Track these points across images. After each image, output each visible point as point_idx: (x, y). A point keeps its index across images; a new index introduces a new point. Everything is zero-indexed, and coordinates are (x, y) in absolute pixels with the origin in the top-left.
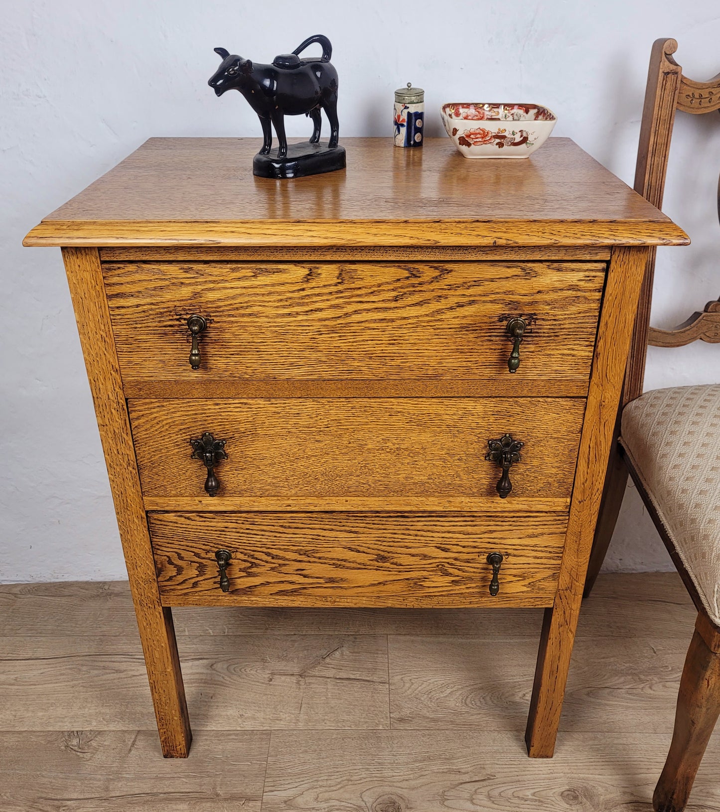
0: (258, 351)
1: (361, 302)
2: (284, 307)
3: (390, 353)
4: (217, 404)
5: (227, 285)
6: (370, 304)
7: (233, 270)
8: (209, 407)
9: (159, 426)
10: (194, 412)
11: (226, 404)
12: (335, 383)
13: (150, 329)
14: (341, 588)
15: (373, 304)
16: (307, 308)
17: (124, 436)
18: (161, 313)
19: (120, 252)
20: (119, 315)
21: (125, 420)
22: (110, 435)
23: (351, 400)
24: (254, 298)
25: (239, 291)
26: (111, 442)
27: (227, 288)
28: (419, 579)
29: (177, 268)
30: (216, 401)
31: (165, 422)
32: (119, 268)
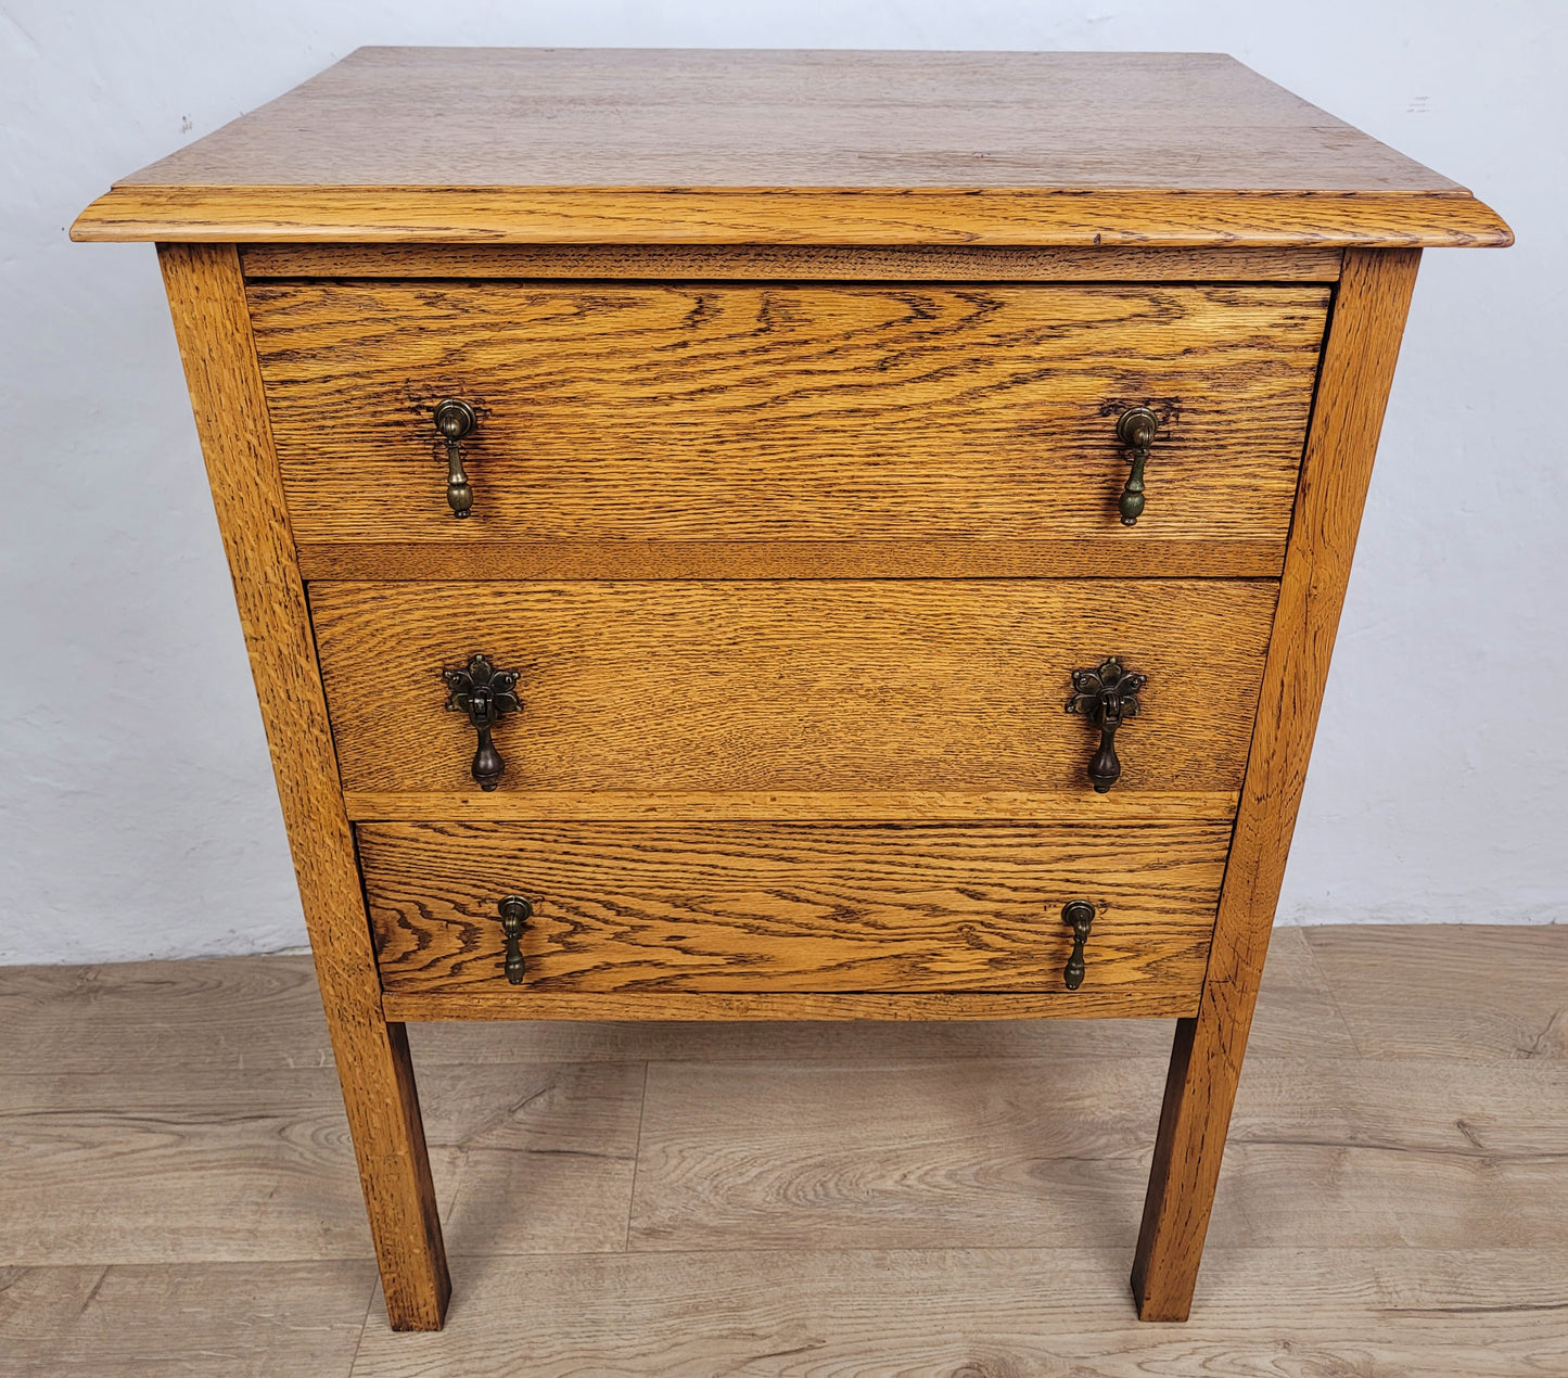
0: (587, 480)
1: (807, 372)
2: (643, 382)
3: (868, 483)
4: (500, 594)
5: (520, 333)
6: (829, 376)
7: (533, 300)
8: (483, 600)
9: (376, 640)
10: (451, 611)
11: (518, 593)
12: (750, 548)
13: (353, 429)
14: (761, 975)
15: (834, 377)
16: (692, 387)
17: (302, 661)
18: (378, 395)
19: (287, 257)
20: (285, 398)
21: (303, 628)
22: (271, 660)
23: (785, 584)
24: (579, 364)
25: (545, 347)
26: (273, 674)
27: (520, 341)
28: (922, 956)
29: (410, 296)
30: (500, 587)
31: (389, 632)
32: (284, 295)
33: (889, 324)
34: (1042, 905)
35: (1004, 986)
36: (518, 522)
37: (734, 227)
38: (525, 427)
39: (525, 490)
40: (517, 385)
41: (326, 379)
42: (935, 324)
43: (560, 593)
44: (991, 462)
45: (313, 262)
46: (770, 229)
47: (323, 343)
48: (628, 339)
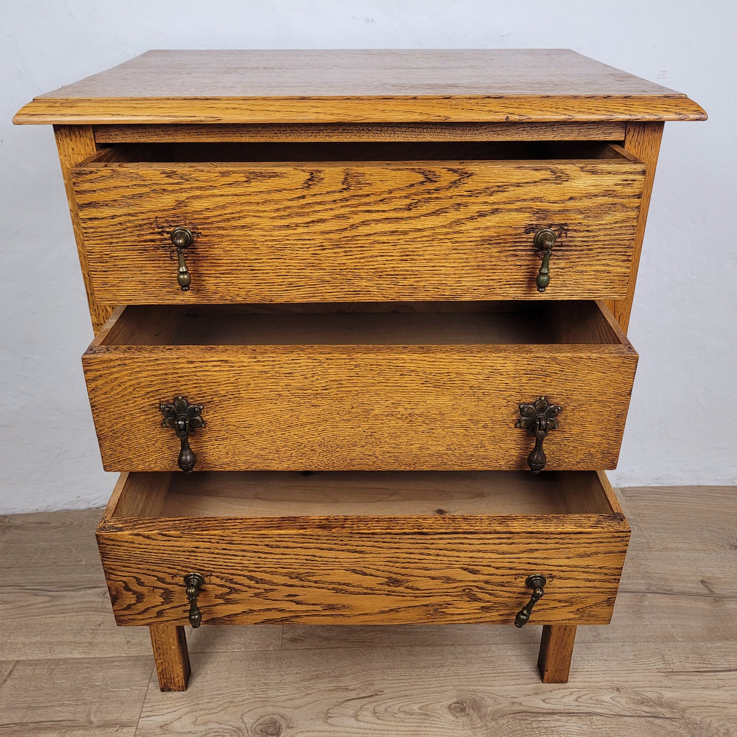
0: (251, 270)
1: (369, 211)
2: (281, 217)
6: (380, 214)
7: (223, 174)
13: (127, 244)
16: (308, 219)
18: (141, 225)
20: (92, 228)
24: (247, 208)
25: (229, 199)
27: (217, 196)
29: (158, 172)
33: (411, 185)
36: (216, 293)
38: (220, 242)
39: (219, 275)
40: (215, 219)
41: (112, 217)
42: (437, 185)
44: (466, 259)
47: (112, 198)
48: (273, 194)
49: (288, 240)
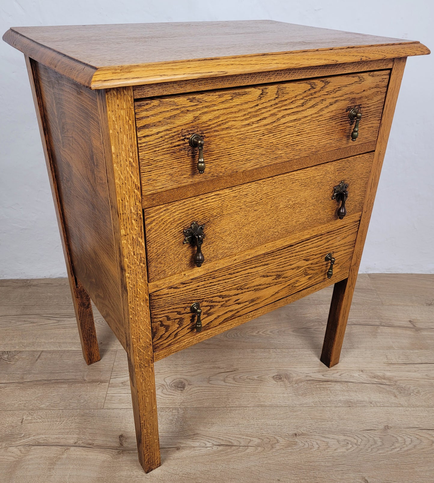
0: (229, 155)
1: (286, 109)
2: (246, 119)
3: (296, 141)
4: (201, 199)
5: (216, 108)
6: (291, 110)
7: (220, 96)
8: (197, 202)
9: (164, 225)
10: (187, 209)
11: (207, 198)
12: (267, 168)
13: (165, 150)
14: (257, 304)
15: (292, 110)
16: (258, 118)
17: (140, 239)
18: (173, 136)
19: (148, 90)
20: (144, 143)
21: (141, 227)
22: (130, 242)
23: (274, 178)
24: (230, 116)
25: (222, 112)
26: (130, 247)
27: (215, 111)
28: (294, 283)
29: (185, 99)
30: (201, 197)
31: (169, 221)
32: (147, 104)
33: (305, 92)
34: (320, 258)
35: (311, 284)
36: (209, 173)
37: (284, 64)
38: (214, 140)
39: (212, 161)
40: (213, 126)
41: (158, 133)
42: (315, 90)
43: (218, 195)
44: (323, 130)
45: (157, 91)
46: (293, 63)
47: (158, 120)
48: (244, 105)
49: (248, 132)
